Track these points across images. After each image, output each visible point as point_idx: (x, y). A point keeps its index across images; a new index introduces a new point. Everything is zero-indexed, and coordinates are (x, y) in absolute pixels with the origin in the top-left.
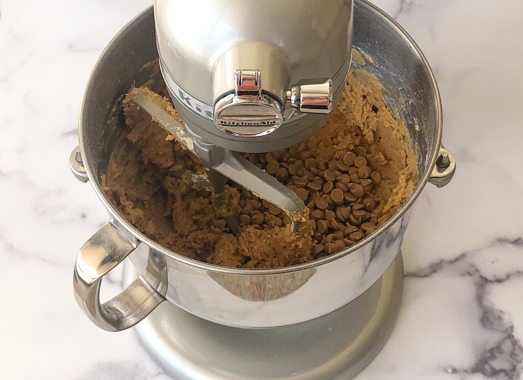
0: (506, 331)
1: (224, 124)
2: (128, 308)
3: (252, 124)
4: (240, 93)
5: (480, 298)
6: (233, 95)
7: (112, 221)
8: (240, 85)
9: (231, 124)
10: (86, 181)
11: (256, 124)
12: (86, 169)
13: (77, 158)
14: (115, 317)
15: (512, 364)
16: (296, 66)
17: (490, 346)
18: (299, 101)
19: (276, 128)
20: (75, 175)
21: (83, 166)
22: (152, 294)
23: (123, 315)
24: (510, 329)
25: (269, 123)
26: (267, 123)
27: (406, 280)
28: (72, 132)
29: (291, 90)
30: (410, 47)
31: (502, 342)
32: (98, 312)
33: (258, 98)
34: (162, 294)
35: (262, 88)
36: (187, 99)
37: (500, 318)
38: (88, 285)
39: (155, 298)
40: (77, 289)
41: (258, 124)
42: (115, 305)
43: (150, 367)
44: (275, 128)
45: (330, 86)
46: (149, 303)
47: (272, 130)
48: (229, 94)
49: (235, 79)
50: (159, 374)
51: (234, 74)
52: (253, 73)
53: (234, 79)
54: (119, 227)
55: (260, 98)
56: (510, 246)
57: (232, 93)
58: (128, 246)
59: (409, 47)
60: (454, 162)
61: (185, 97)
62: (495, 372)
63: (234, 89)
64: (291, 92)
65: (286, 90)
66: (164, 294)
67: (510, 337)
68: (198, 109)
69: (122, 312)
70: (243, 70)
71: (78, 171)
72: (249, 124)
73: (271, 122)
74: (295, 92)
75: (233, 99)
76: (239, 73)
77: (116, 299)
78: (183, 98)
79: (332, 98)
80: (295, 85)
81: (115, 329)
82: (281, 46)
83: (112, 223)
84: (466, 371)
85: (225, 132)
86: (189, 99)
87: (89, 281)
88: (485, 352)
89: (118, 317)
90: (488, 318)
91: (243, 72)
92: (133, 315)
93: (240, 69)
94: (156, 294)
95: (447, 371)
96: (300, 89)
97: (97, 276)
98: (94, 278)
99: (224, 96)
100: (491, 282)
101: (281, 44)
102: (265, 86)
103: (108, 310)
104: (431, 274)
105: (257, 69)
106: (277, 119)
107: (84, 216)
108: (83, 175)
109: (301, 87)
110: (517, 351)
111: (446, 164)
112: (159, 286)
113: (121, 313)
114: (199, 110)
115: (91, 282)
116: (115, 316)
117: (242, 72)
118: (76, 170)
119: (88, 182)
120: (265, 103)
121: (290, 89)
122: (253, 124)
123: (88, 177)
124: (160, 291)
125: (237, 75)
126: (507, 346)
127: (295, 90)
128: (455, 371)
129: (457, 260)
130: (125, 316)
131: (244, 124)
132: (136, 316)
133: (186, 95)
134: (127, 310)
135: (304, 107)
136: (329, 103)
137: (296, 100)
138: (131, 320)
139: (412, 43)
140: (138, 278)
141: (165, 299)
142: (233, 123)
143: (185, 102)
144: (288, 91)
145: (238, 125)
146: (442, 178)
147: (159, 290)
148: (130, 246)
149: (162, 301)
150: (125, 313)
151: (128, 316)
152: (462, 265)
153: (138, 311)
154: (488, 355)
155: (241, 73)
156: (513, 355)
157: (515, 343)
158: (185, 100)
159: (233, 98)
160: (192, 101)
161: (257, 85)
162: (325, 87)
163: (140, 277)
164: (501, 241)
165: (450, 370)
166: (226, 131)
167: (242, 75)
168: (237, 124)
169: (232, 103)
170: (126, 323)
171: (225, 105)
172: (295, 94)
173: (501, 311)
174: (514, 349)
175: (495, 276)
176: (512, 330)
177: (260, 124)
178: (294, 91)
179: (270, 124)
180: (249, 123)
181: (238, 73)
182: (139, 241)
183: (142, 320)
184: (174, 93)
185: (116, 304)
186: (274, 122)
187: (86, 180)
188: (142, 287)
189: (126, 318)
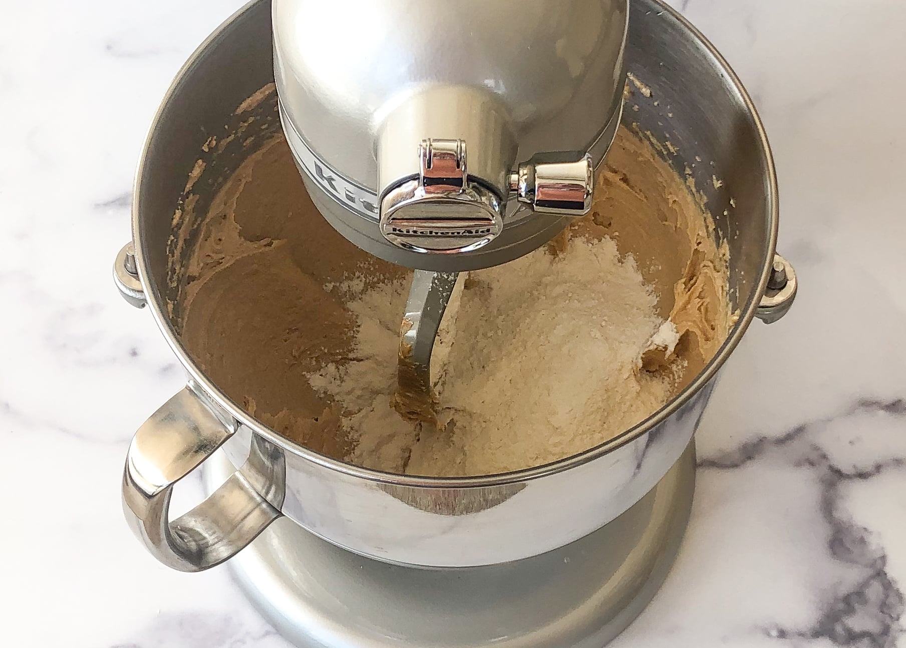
0: (872, 565)
1: (397, 232)
2: (216, 529)
3: (448, 233)
4: (429, 182)
5: (828, 506)
6: (416, 183)
7: (191, 385)
8: (429, 167)
9: (411, 233)
10: (143, 306)
11: (456, 234)
12: (143, 283)
13: (127, 266)
14: (193, 546)
15: (883, 622)
16: (526, 128)
17: (843, 591)
18: (532, 193)
19: (489, 240)
20: (124, 295)
21: (138, 279)
22: (259, 505)
23: (207, 543)
24: (879, 562)
25: (478, 232)
26: (476, 233)
27: (699, 471)
28: (112, 202)
29: (518, 173)
30: (722, 76)
31: (865, 584)
32: (165, 542)
33: (461, 191)
34: (275, 505)
35: (469, 172)
36: (330, 180)
37: (862, 541)
38: (149, 497)
39: (263, 512)
40: (129, 500)
41: (458, 233)
42: (192, 523)
43: (252, 622)
44: (487, 240)
45: (589, 166)
46: (253, 521)
47: (483, 243)
48: (408, 181)
49: (420, 156)
50: (267, 633)
51: (419, 147)
52: (453, 146)
53: (418, 156)
54: (203, 395)
55: (464, 191)
56: (882, 413)
57: (415, 179)
58: (220, 430)
59: (720, 75)
60: (794, 279)
61: (325, 176)
62: (853, 636)
63: (417, 173)
64: (519, 176)
65: (509, 172)
66: (278, 505)
67: (880, 574)
68: (349, 197)
69: (206, 535)
70: (435, 140)
71: (129, 289)
72: (442, 233)
73: (481, 230)
74: (526, 177)
75: (415, 192)
76: (429, 145)
77: (194, 513)
78: (322, 177)
79: (592, 186)
80: (525, 164)
81: (194, 568)
82: (500, 92)
83: (190, 389)
84: (801, 634)
85: (401, 246)
86: (333, 179)
87: (150, 490)
88: (836, 599)
89: (198, 545)
90: (841, 540)
91: (435, 144)
92: (225, 541)
93: (429, 139)
94: (264, 505)
95: (769, 635)
96: (535, 171)
97: (166, 483)
98: (159, 485)
99: (399, 184)
100: (848, 477)
101: (501, 90)
102: (473, 168)
103: (181, 533)
104: (743, 462)
105: (460, 139)
106: (494, 225)
107: (134, 354)
108: (138, 296)
109: (536, 168)
110: (892, 600)
111: (780, 283)
112: (271, 492)
113: (204, 538)
114: (352, 199)
115: (154, 492)
116: (193, 543)
117: (433, 144)
118: (126, 287)
119: (145, 307)
120: (473, 199)
121: (517, 171)
122: (450, 234)
123: (146, 300)
124: (271, 501)
125: (424, 148)
126: (874, 591)
127: (525, 172)
128: (782, 634)
129: (789, 437)
130: (211, 542)
131: (434, 234)
132: (230, 543)
133: (327, 173)
134: (214, 533)
135: (541, 203)
136: (587, 196)
137: (527, 190)
138: (222, 550)
139: (726, 69)
140: (234, 475)
141: (280, 514)
142: (415, 232)
143: (325, 183)
144: (512, 174)
145: (423, 235)
146: (773, 308)
147: (269, 497)
148: (222, 430)
149: (275, 518)
150: (210, 539)
151: (217, 543)
152: (798, 447)
153: (233, 536)
154: (841, 606)
155: (431, 145)
156: (884, 606)
157: (888, 586)
158: (325, 180)
159: (415, 189)
160: (339, 183)
161: (459, 168)
162: (580, 169)
163: (238, 474)
164: (868, 404)
165: (774, 633)
166: (403, 245)
167: (435, 149)
168: (421, 233)
169: (413, 196)
170: (212, 557)
171: (400, 202)
172: (525, 179)
173: (864, 528)
174: (887, 596)
175: (854, 466)
176: (884, 564)
177: (462, 234)
178: (524, 175)
179: (480, 233)
180: (443, 231)
181: (427, 145)
182: (239, 423)
183: (239, 551)
184: (306, 167)
185: (195, 521)
186: (488, 230)
187: (142, 304)
188: (241, 491)
189: (213, 547)
